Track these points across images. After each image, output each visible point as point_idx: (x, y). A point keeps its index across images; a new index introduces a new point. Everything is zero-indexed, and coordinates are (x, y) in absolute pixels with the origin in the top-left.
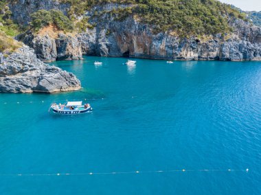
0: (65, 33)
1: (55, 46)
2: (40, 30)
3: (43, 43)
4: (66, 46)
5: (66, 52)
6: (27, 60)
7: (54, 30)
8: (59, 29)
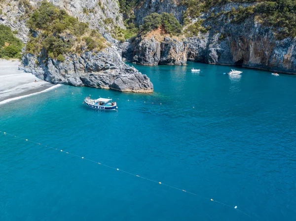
0: (171, 37)
1: (159, 49)
2: (148, 33)
3: (148, 46)
4: (169, 50)
5: (169, 56)
6: (109, 59)
7: (162, 34)
8: (166, 32)
